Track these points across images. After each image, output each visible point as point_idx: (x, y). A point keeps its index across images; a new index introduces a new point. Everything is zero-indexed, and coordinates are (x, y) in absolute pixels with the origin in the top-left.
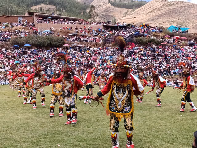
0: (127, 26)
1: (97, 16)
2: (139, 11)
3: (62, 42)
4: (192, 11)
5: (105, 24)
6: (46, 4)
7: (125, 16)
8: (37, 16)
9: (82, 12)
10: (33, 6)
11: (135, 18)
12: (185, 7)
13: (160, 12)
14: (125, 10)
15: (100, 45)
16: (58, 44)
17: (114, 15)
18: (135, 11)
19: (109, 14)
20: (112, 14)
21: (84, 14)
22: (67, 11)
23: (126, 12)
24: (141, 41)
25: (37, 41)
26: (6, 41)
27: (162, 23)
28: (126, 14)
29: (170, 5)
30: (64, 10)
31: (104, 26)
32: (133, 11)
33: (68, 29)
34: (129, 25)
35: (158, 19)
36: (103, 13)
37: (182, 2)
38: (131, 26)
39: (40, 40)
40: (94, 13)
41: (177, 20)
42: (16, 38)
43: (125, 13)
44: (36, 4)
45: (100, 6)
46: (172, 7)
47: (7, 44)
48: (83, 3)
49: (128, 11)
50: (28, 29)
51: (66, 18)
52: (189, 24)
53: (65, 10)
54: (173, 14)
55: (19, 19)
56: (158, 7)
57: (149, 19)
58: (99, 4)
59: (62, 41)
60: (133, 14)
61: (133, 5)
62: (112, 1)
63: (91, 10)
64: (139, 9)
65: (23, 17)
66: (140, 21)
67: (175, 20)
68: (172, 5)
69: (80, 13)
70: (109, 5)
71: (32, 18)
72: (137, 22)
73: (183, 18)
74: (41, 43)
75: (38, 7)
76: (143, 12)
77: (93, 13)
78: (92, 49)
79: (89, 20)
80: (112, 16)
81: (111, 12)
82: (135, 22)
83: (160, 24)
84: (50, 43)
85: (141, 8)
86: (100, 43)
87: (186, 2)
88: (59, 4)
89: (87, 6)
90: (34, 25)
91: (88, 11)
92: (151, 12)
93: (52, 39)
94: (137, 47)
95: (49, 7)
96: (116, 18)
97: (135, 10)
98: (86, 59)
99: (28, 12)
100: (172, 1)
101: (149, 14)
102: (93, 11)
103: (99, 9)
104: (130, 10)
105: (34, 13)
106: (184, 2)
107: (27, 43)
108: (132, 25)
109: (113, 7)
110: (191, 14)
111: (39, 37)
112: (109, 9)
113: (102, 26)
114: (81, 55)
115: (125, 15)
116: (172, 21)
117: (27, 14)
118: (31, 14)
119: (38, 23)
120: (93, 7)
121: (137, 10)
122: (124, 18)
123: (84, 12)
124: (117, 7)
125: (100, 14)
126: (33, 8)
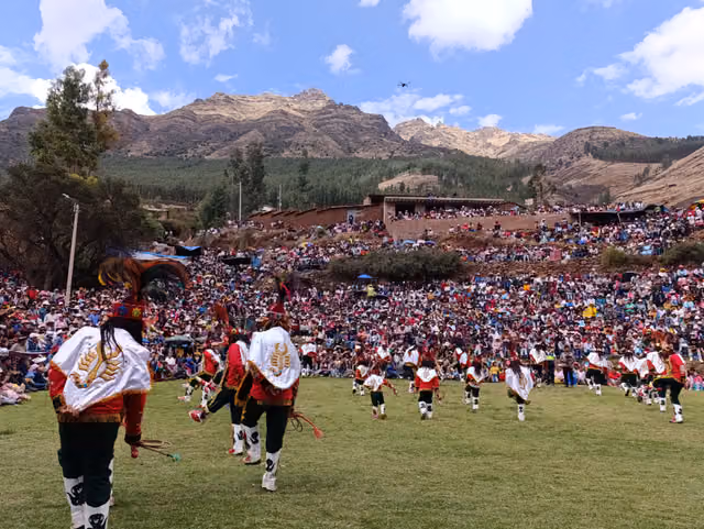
0: (646, 209)
1: (554, 190)
2: (683, 165)
3: (454, 264)
5: (575, 211)
6: (413, 172)
7: (638, 185)
8: (390, 203)
9: (510, 183)
10: (382, 181)
11: (672, 188)
14: (639, 168)
15: (563, 268)
16: (444, 270)
17: (606, 186)
18: (671, 168)
19: (590, 184)
20: (597, 182)
21: (515, 189)
22: (468, 185)
23: (642, 171)
24: (695, 253)
25: (389, 265)
26: (317, 267)
28: (641, 179)
30: (460, 184)
31: (575, 216)
32: (665, 167)
33: (470, 229)
34: (651, 207)
36: (573, 182)
38: (658, 210)
39: (398, 263)
40: (545, 185)
42: (342, 261)
43: (638, 176)
44: (390, 176)
45: (561, 163)
47: (320, 277)
48: (513, 161)
49: (647, 171)
50: (370, 238)
51: (465, 203)
53: (463, 182)
55: (349, 213)
58: (557, 160)
59: (453, 260)
60: (664, 176)
61: (664, 152)
62: (595, 148)
63: (535, 178)
64: (682, 161)
65: (359, 208)
66: (688, 196)
69: (503, 188)
70: (588, 159)
71: (379, 210)
72: (682, 199)
74: (400, 269)
75: (395, 182)
76: (697, 169)
77: (541, 185)
78: (538, 280)
79: (530, 202)
80: (599, 187)
81: (595, 176)
82: (673, 198)
84: (424, 270)
85: (694, 154)
86: (564, 262)
88: (446, 170)
89: (524, 168)
90: (383, 227)
91: (526, 180)
93: (427, 260)
94: (682, 269)
95: (422, 178)
96: (612, 194)
97: (671, 165)
98: (522, 307)
102: (539, 178)
103: (557, 172)
104: (655, 166)
105: (383, 197)
107: (366, 272)
108: (662, 207)
109: (598, 163)
111: (394, 255)
112: (588, 169)
113: (568, 217)
114: (508, 298)
115: (638, 182)
117: (367, 202)
118: (377, 200)
119: (393, 220)
120: (539, 167)
121: (676, 164)
122: (637, 190)
123: (514, 184)
124: (613, 162)
125: (561, 184)
126: (383, 186)
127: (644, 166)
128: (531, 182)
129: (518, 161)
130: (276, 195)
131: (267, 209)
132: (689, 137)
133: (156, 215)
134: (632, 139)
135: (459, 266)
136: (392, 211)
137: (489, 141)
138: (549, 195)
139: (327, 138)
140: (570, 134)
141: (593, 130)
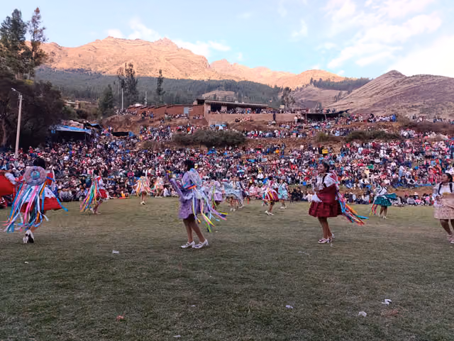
1: (294, 102)
2: (358, 92)
3: (241, 139)
4: (447, 89)
6: (221, 89)
7: (335, 102)
9: (272, 98)
10: (204, 93)
11: (352, 104)
12: (435, 83)
13: (393, 93)
14: (336, 93)
18: (353, 93)
19: (311, 100)
20: (315, 99)
21: (274, 101)
22: (250, 97)
23: (337, 95)
25: (207, 138)
27: (395, 109)
28: (337, 99)
29: (409, 82)
30: (245, 97)
32: (349, 93)
34: (341, 112)
35: (389, 103)
36: (303, 99)
37: (430, 76)
39: (211, 137)
40: (290, 100)
41: (422, 103)
43: (335, 97)
44: (209, 90)
46: (412, 84)
48: (273, 87)
49: (340, 94)
51: (248, 107)
52: (443, 109)
53: (247, 96)
54: (415, 95)
55: (185, 109)
56: (390, 85)
57: (374, 105)
58: (296, 86)
60: (348, 98)
61: (349, 85)
62: (315, 81)
63: (285, 95)
64: (358, 90)
65: (190, 106)
66: (359, 108)
67: (417, 104)
68: (412, 81)
69: (268, 100)
70: (312, 86)
71: (202, 108)
72: (356, 110)
73: (432, 101)
75: (211, 94)
76: (364, 95)
77: (288, 99)
79: (282, 107)
80: (316, 102)
81: (314, 96)
82: (352, 110)
83: (393, 111)
84: (225, 141)
85: (360, 89)
87: (436, 76)
88: (239, 88)
89: (279, 90)
91: (280, 96)
92: (377, 94)
93: (227, 136)
95: (226, 93)
96: (323, 105)
99: (198, 100)
100: (413, 76)
101: (375, 96)
104: (344, 92)
105: (204, 100)
106: (433, 76)
109: (317, 89)
110: (445, 93)
112: (311, 92)
115: (335, 100)
116: (413, 106)
117: (195, 103)
118: (201, 102)
120: (287, 89)
121: (355, 91)
122: (335, 104)
123: (274, 98)
124: (324, 89)
125: (297, 99)
126: (204, 96)
127: (339, 91)
128: (283, 97)
129: (276, 86)
130: (144, 98)
131: (138, 105)
132: (361, 78)
133: (73, 106)
134: (334, 77)
135: (244, 139)
136: (209, 108)
137: (261, 74)
138: (291, 105)
139: (173, 68)
140: (303, 73)
141: (315, 71)
